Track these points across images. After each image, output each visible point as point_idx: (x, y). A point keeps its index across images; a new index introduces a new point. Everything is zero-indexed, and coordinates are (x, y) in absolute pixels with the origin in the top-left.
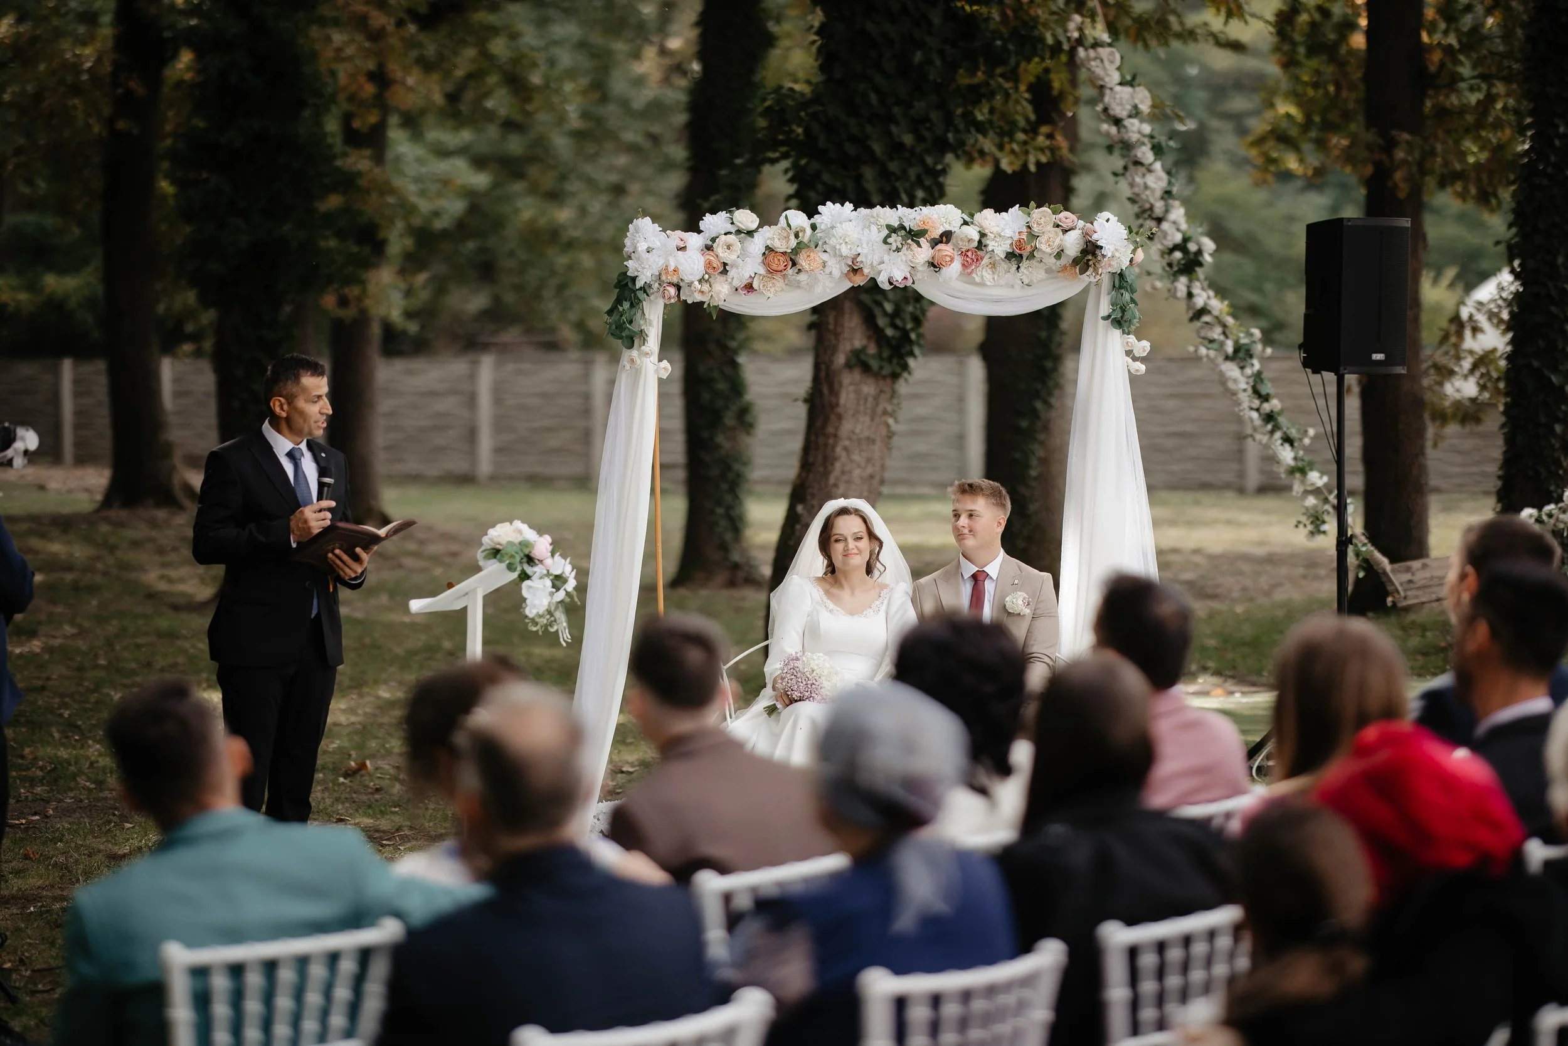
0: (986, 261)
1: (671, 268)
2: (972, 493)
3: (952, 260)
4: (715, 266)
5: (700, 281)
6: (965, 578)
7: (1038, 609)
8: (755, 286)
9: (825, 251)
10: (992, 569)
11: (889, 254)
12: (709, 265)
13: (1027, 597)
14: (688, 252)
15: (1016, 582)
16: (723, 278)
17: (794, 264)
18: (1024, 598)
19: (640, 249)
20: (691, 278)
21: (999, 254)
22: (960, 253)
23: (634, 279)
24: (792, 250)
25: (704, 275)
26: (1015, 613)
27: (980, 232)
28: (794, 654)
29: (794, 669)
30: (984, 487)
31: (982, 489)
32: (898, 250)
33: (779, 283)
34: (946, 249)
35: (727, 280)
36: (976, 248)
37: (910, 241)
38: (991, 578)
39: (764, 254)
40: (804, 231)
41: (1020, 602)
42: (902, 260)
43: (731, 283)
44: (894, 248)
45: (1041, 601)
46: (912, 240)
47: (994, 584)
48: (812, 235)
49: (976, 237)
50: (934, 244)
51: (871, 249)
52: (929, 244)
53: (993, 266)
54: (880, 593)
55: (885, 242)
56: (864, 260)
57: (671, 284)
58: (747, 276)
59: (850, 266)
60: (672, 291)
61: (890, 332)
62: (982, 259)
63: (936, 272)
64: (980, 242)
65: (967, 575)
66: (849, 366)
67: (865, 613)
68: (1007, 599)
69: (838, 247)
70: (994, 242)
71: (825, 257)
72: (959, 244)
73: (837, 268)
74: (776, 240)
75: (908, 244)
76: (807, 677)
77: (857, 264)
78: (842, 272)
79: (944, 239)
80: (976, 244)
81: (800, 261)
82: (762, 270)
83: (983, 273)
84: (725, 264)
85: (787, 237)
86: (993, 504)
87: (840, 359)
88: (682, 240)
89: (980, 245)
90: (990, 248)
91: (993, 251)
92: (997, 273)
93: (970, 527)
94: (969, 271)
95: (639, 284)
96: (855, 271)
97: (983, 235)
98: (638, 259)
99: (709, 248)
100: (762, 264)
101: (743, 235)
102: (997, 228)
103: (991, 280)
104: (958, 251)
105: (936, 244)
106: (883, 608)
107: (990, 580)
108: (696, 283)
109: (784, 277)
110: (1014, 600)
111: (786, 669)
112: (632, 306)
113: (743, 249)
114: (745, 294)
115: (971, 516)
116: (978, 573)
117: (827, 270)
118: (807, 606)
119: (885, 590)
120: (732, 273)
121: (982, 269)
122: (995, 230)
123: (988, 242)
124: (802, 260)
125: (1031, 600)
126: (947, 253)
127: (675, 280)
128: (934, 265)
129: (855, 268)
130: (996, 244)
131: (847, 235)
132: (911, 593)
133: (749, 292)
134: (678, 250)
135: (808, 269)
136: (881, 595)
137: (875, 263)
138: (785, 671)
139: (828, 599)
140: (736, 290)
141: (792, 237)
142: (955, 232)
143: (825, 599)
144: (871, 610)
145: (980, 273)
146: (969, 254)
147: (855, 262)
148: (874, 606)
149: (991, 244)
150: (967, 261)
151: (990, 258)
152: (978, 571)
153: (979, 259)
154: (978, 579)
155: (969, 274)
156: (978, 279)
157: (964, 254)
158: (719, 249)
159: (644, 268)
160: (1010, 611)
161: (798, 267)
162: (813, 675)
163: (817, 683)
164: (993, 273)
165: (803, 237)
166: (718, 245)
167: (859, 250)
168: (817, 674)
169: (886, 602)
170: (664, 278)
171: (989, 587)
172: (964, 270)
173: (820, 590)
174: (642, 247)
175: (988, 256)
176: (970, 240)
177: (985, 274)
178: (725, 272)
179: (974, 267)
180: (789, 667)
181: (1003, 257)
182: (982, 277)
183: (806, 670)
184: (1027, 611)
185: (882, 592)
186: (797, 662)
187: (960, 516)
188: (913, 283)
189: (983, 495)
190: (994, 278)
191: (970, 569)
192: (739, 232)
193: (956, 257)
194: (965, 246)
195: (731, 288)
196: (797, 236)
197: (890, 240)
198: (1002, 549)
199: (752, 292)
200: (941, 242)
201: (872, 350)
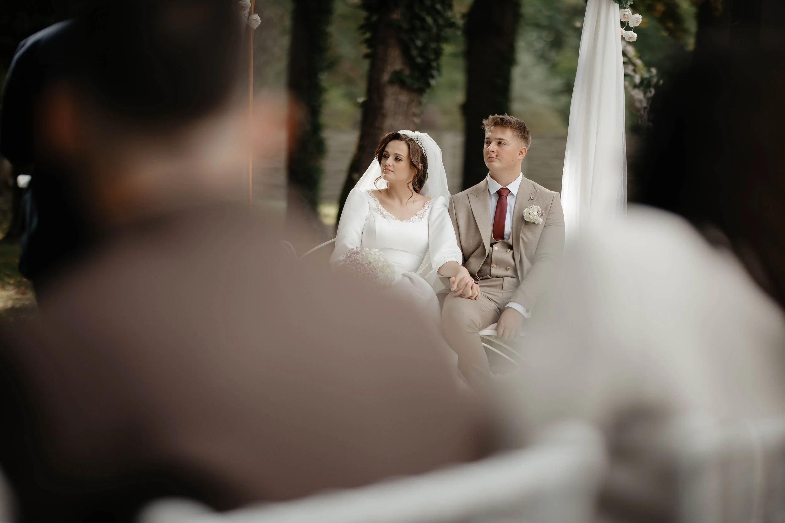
2: (502, 125)
6: (492, 194)
7: (549, 219)
10: (514, 187)
13: (541, 209)
15: (532, 198)
18: (539, 210)
26: (531, 222)
28: (355, 249)
29: (355, 261)
30: (512, 122)
31: (510, 123)
38: (512, 194)
41: (535, 213)
45: (551, 213)
47: (514, 199)
54: (424, 204)
61: (419, 60)
65: (493, 191)
66: (391, 82)
67: (412, 219)
68: (525, 211)
76: (365, 268)
86: (518, 135)
87: (386, 77)
93: (498, 152)
106: (426, 216)
107: (511, 196)
110: (531, 211)
111: (348, 261)
115: (499, 144)
116: (501, 190)
118: (366, 212)
119: (428, 202)
125: (543, 212)
132: (448, 205)
136: (425, 205)
138: (347, 263)
139: (382, 207)
143: (380, 206)
144: (417, 217)
148: (419, 213)
152: (502, 188)
154: (502, 194)
160: (527, 220)
162: (370, 267)
163: (372, 273)
168: (373, 266)
169: (428, 211)
171: (510, 201)
173: (377, 199)
180: (351, 259)
183: (365, 262)
184: (541, 220)
185: (426, 203)
186: (358, 255)
187: (490, 143)
189: (511, 128)
191: (495, 187)
198: (521, 173)
201: (407, 72)
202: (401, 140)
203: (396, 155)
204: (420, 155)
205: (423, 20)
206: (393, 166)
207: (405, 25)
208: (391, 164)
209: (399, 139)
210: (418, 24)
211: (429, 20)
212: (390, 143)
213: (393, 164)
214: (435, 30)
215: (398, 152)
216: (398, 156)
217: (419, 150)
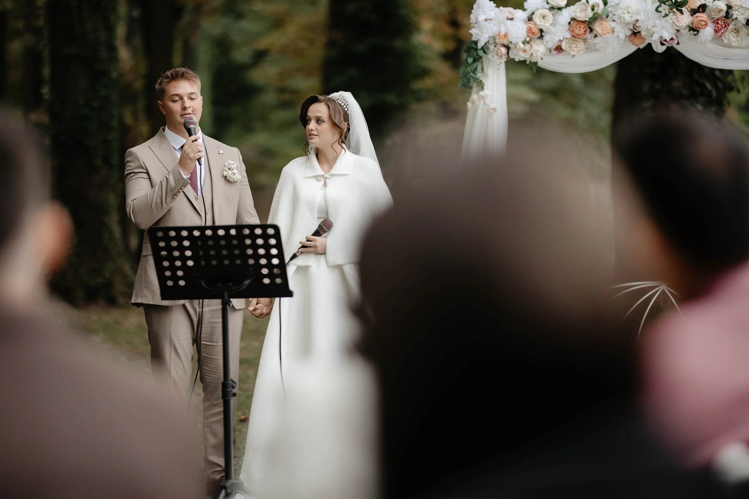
0: (731, 27)
1: (503, 33)
3: (706, 25)
4: (534, 31)
5: (524, 43)
8: (564, 46)
9: (614, 21)
11: (660, 20)
12: (530, 30)
14: (515, 22)
16: (540, 41)
17: (591, 30)
19: (480, 19)
20: (517, 40)
21: (741, 21)
22: (713, 21)
23: (476, 43)
24: (590, 19)
25: (526, 38)
27: (727, 5)
32: (666, 15)
33: (581, 45)
34: (702, 16)
35: (543, 43)
36: (724, 17)
37: (675, 10)
39: (569, 23)
40: (598, 5)
42: (669, 23)
43: (546, 46)
44: (664, 15)
46: (677, 10)
48: (604, 9)
49: (725, 8)
50: (693, 13)
51: (647, 16)
52: (689, 13)
53: (737, 31)
55: (657, 10)
56: (641, 25)
57: (504, 46)
58: (557, 39)
59: (631, 30)
60: (504, 50)
62: (729, 25)
63: (695, 35)
64: (727, 13)
69: (622, 16)
70: (738, 12)
71: (613, 24)
72: (712, 14)
73: (623, 33)
74: (578, 12)
75: (674, 12)
77: (637, 28)
78: (626, 36)
79: (701, 10)
80: (723, 14)
81: (596, 28)
82: (568, 35)
83: (730, 37)
84: (541, 31)
85: (585, 10)
88: (510, 13)
89: (728, 15)
90: (735, 16)
91: (736, 19)
92: (740, 36)
94: (719, 34)
95: (480, 45)
96: (635, 33)
97: (729, 7)
98: (479, 27)
99: (530, 19)
100: (568, 31)
101: (555, 11)
102: (740, 2)
103: (736, 42)
104: (711, 20)
105: (695, 14)
108: (521, 44)
109: (585, 40)
112: (475, 61)
113: (554, 20)
114: (556, 54)
117: (615, 35)
120: (546, 37)
121: (729, 33)
122: (738, 3)
123: (733, 12)
124: (598, 27)
126: (702, 19)
127: (506, 42)
128: (694, 29)
129: (636, 31)
130: (739, 14)
131: (629, 7)
133: (559, 52)
134: (507, 20)
135: (601, 33)
137: (650, 27)
140: (550, 51)
141: (589, 9)
142: (709, 6)
145: (728, 36)
146: (719, 22)
147: (635, 27)
149: (735, 14)
150: (718, 27)
151: (735, 25)
153: (726, 25)
155: (720, 38)
156: (726, 41)
157: (716, 22)
158: (537, 19)
159: (482, 33)
161: (594, 32)
164: (737, 36)
165: (598, 10)
166: (536, 16)
167: (638, 17)
170: (497, 41)
172: (716, 35)
174: (482, 18)
175: (734, 23)
176: (721, 10)
177: (731, 37)
178: (541, 37)
179: (722, 31)
181: (744, 23)
182: (729, 39)
188: (678, 43)
190: (738, 40)
192: (552, 8)
193: (709, 24)
194: (716, 15)
195: (547, 49)
196: (593, 9)
197: (660, 9)
199: (562, 52)
200: (699, 12)
202: (320, 102)
203: (317, 118)
204: (342, 114)
205: (703, 87)
206: (316, 129)
207: (685, 92)
208: (314, 128)
209: (318, 102)
210: (697, 90)
211: (708, 86)
212: (310, 108)
213: (316, 128)
214: (714, 93)
215: (318, 115)
216: (319, 118)
217: (340, 108)
